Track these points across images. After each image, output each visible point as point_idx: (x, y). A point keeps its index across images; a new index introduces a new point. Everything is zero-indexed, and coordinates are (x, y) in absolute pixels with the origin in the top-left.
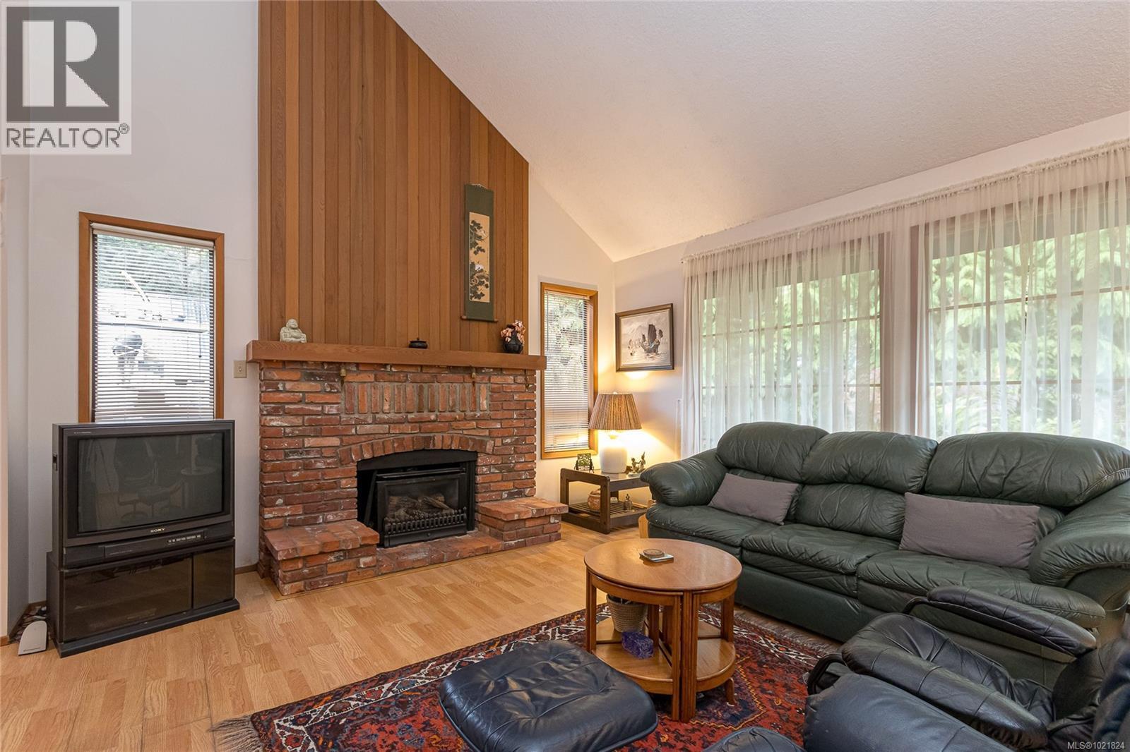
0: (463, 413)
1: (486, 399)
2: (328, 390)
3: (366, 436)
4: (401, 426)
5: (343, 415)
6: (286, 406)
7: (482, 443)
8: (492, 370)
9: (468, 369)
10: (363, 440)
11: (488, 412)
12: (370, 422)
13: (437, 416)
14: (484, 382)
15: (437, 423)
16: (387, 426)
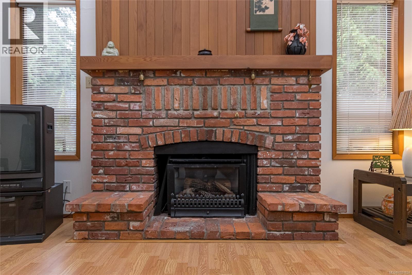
0: (244, 111)
1: (267, 98)
2: (133, 91)
3: (161, 128)
4: (188, 121)
5: (143, 111)
6: (105, 104)
7: (262, 138)
8: (272, 72)
9: (248, 72)
10: (158, 130)
11: (269, 111)
12: (164, 117)
13: (220, 114)
14: (265, 83)
15: (219, 119)
16: (177, 120)
